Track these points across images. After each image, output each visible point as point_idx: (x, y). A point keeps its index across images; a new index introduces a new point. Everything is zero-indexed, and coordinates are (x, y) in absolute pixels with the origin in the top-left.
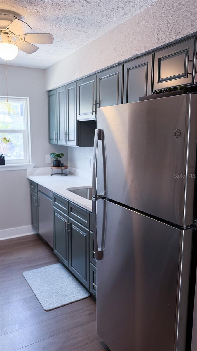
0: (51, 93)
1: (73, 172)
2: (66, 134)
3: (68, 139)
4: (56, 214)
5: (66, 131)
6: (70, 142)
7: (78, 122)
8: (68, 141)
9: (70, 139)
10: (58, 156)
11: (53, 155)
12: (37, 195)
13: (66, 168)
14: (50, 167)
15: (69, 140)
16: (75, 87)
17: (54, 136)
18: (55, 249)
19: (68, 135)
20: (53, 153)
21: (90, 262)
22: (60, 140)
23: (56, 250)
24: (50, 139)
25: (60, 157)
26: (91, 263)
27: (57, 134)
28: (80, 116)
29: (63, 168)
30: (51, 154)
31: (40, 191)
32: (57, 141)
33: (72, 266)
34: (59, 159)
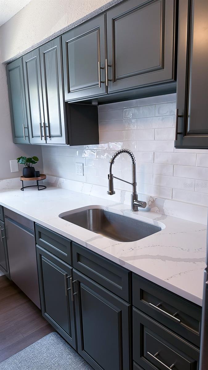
0: (11, 66)
1: (53, 182)
2: (45, 127)
3: (48, 135)
4: (44, 259)
5: (43, 122)
6: (53, 139)
7: (66, 104)
8: (48, 138)
9: (52, 133)
10: (29, 160)
11: (23, 161)
12: (4, 223)
13: (43, 177)
14: (18, 177)
15: (50, 137)
16: (57, 46)
17: (22, 132)
18: (45, 311)
19: (47, 128)
20: (22, 157)
21: (133, 360)
22: (33, 137)
23: (46, 314)
24: (15, 136)
25: (33, 162)
26: (134, 363)
27: (28, 128)
28: (69, 94)
29: (40, 178)
30: (19, 159)
31: (7, 217)
32: (27, 138)
33: (83, 348)
34: (32, 165)
